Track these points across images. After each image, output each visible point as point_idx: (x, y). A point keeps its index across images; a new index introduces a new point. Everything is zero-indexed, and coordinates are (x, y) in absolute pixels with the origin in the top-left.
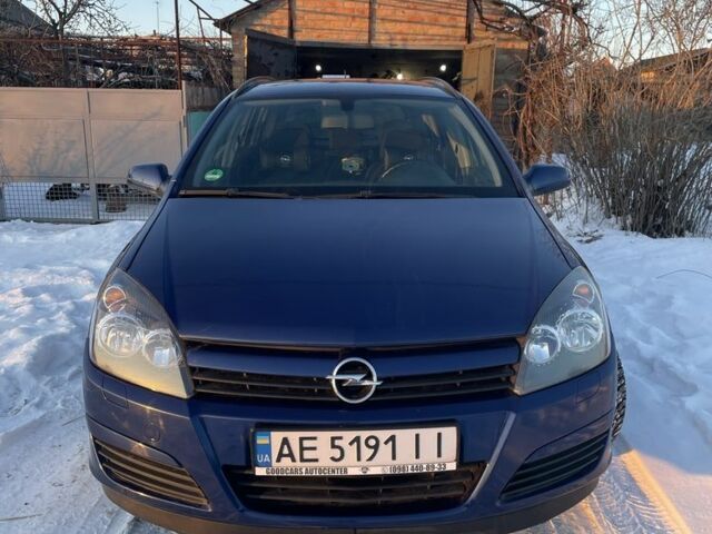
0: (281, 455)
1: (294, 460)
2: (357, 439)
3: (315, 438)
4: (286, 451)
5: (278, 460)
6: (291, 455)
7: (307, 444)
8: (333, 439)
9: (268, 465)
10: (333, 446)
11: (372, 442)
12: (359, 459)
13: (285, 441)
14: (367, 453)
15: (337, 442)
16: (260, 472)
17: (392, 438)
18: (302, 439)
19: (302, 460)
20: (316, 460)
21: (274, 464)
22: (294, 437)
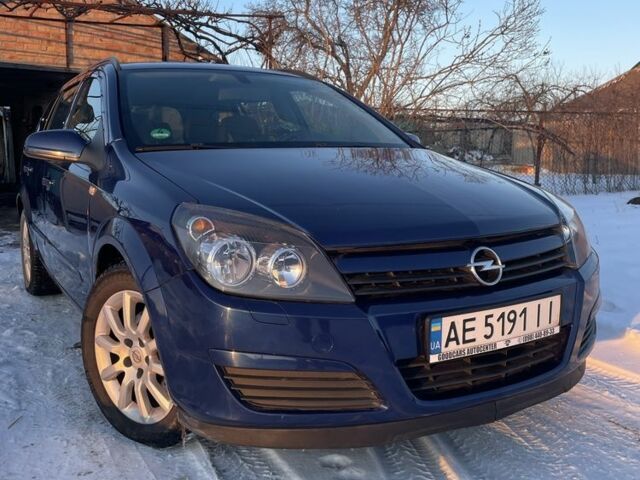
0: (449, 340)
1: (458, 343)
2: (502, 315)
3: (473, 319)
4: (453, 336)
5: (447, 346)
6: (456, 339)
7: (469, 325)
8: (487, 317)
9: (438, 351)
10: (487, 325)
11: (512, 317)
12: (503, 334)
13: (453, 326)
14: (508, 326)
15: (490, 321)
16: (434, 359)
17: (524, 311)
18: (465, 321)
19: (465, 342)
20: (474, 340)
21: (444, 350)
22: (459, 319)
